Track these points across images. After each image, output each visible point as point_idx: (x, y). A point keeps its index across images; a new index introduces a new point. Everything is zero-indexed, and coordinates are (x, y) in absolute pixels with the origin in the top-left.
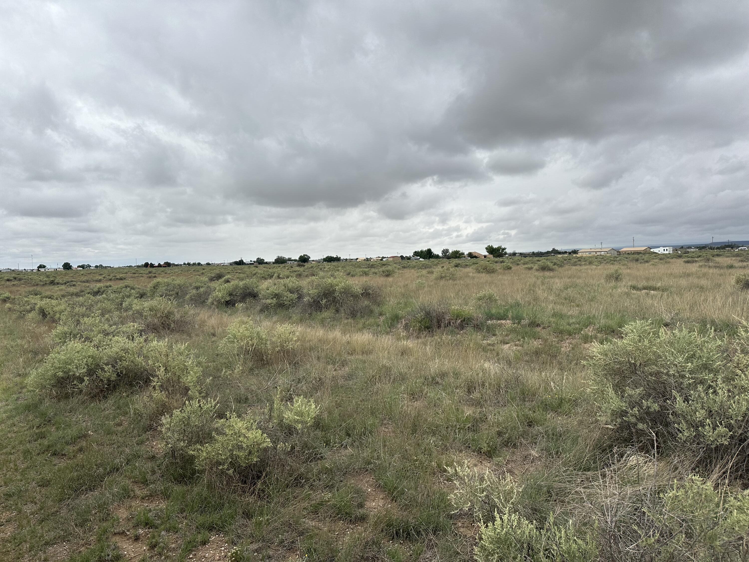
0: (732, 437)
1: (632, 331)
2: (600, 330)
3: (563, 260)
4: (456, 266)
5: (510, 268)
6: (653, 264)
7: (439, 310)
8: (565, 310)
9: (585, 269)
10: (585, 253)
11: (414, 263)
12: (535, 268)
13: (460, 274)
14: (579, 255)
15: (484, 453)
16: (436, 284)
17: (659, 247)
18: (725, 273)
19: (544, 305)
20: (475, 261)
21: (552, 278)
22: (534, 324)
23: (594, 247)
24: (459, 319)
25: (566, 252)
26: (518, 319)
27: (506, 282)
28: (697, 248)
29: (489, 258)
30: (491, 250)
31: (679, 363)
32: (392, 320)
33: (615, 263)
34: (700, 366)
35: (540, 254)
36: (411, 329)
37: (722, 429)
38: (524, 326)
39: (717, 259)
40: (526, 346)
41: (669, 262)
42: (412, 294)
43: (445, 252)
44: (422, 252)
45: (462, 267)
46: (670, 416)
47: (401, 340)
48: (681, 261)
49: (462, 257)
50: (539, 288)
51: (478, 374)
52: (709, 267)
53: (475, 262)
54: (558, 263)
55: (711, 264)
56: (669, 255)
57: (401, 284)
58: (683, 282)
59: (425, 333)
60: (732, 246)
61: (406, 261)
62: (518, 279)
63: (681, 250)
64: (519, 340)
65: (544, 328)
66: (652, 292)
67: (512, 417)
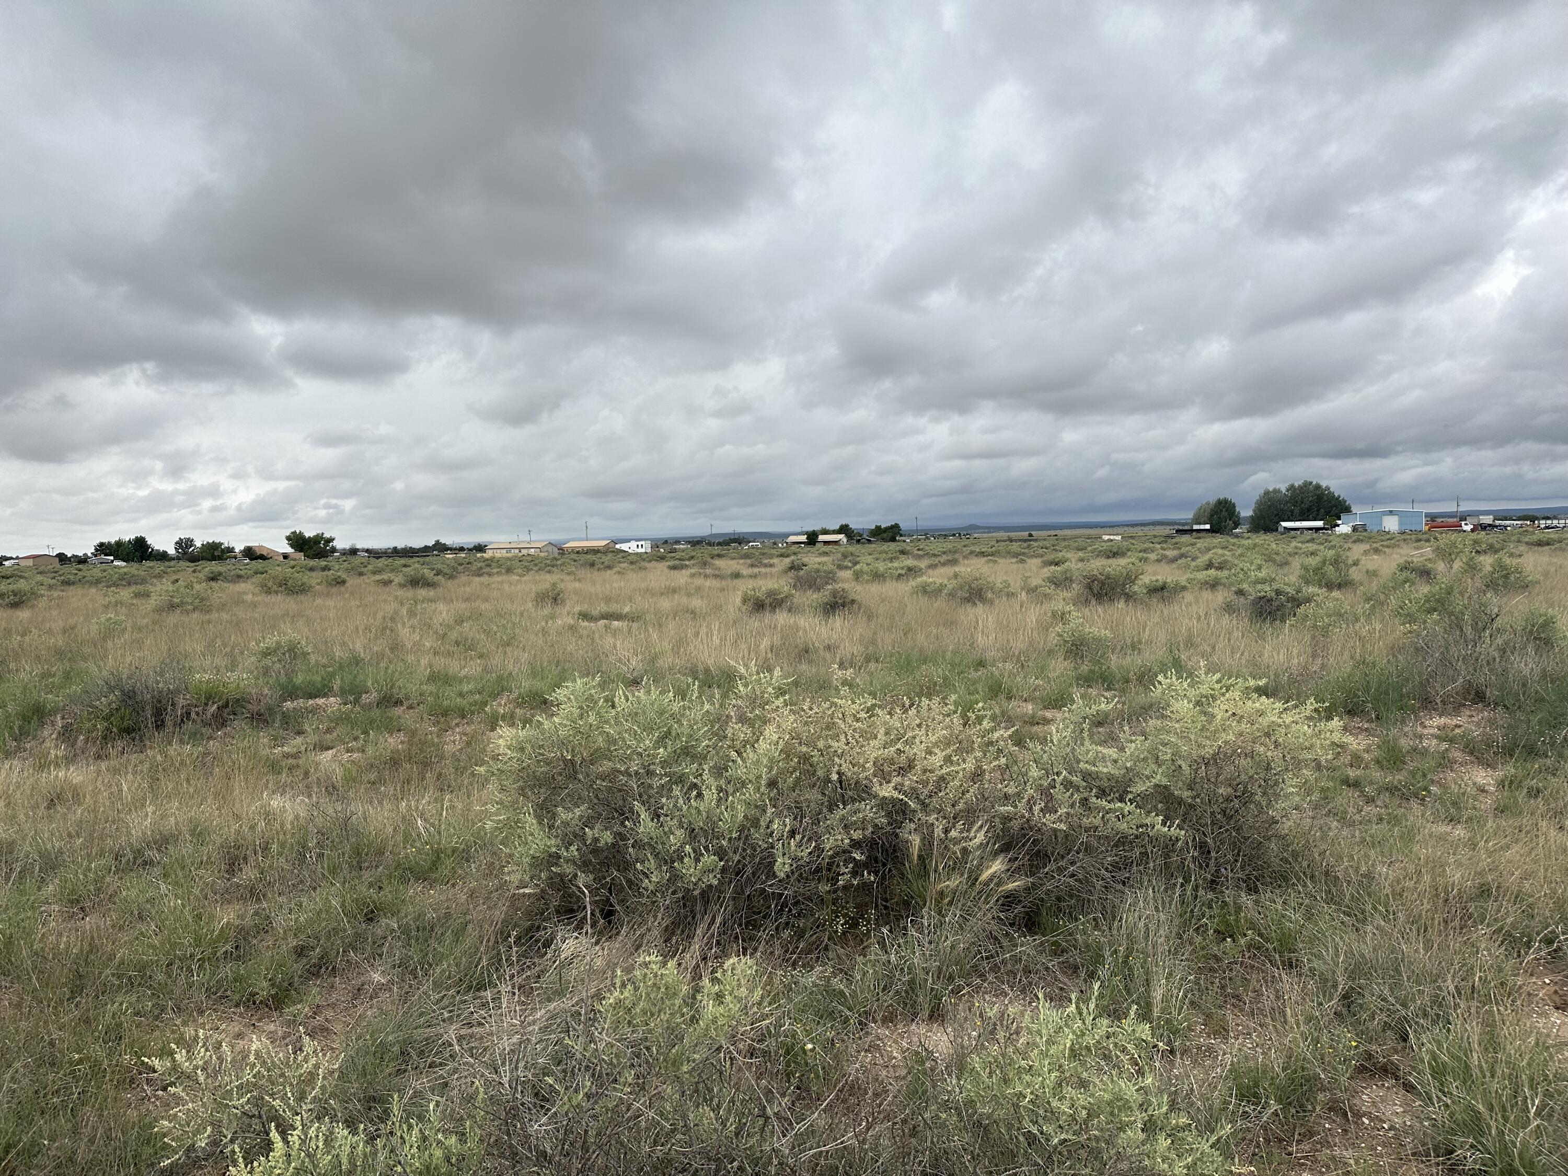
0: (724, 870)
1: (569, 699)
2: (520, 702)
3: (456, 565)
4: (213, 578)
5: (343, 582)
6: (619, 573)
7: (160, 685)
8: (454, 666)
9: (498, 582)
10: (498, 551)
11: (97, 572)
12: (397, 580)
13: (220, 598)
14: (488, 554)
15: (261, 1002)
16: (154, 622)
17: (628, 541)
18: (728, 587)
19: (411, 658)
20: (260, 566)
21: (431, 601)
22: (388, 701)
23: (514, 538)
24: (214, 703)
25: (462, 549)
26: (353, 692)
27: (332, 614)
28: (689, 542)
29: (295, 560)
30: (298, 542)
31: (645, 750)
32: (24, 719)
33: (555, 569)
34: (678, 751)
35: (409, 553)
36: (82, 737)
37: (709, 859)
38: (367, 708)
39: (718, 562)
40: (370, 751)
41: (645, 569)
42: (87, 650)
43: (184, 545)
44: (119, 544)
45: (226, 580)
46: (631, 850)
47: (49, 768)
48: (663, 565)
49: (229, 557)
50: (404, 624)
51: (252, 828)
52: (706, 576)
53: (261, 569)
54: (446, 570)
55: (708, 571)
56: (645, 556)
57: (58, 625)
58: (665, 604)
59: (120, 744)
60: (738, 540)
61: (72, 568)
62: (358, 607)
63: (665, 546)
64: (356, 739)
65: (410, 707)
66: (616, 623)
67: (330, 907)
